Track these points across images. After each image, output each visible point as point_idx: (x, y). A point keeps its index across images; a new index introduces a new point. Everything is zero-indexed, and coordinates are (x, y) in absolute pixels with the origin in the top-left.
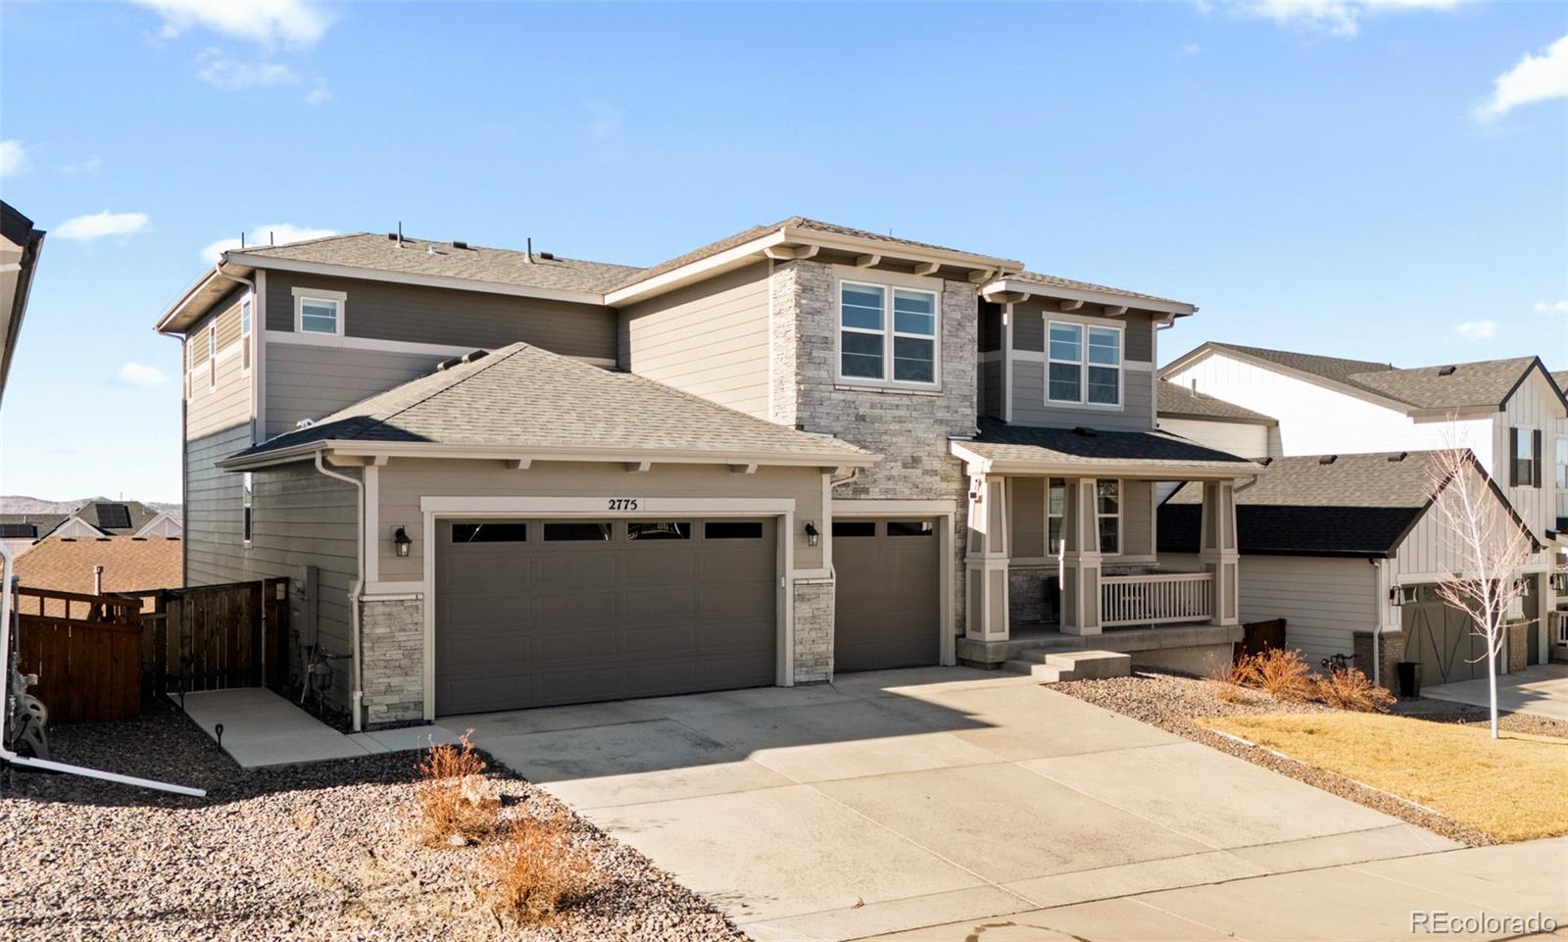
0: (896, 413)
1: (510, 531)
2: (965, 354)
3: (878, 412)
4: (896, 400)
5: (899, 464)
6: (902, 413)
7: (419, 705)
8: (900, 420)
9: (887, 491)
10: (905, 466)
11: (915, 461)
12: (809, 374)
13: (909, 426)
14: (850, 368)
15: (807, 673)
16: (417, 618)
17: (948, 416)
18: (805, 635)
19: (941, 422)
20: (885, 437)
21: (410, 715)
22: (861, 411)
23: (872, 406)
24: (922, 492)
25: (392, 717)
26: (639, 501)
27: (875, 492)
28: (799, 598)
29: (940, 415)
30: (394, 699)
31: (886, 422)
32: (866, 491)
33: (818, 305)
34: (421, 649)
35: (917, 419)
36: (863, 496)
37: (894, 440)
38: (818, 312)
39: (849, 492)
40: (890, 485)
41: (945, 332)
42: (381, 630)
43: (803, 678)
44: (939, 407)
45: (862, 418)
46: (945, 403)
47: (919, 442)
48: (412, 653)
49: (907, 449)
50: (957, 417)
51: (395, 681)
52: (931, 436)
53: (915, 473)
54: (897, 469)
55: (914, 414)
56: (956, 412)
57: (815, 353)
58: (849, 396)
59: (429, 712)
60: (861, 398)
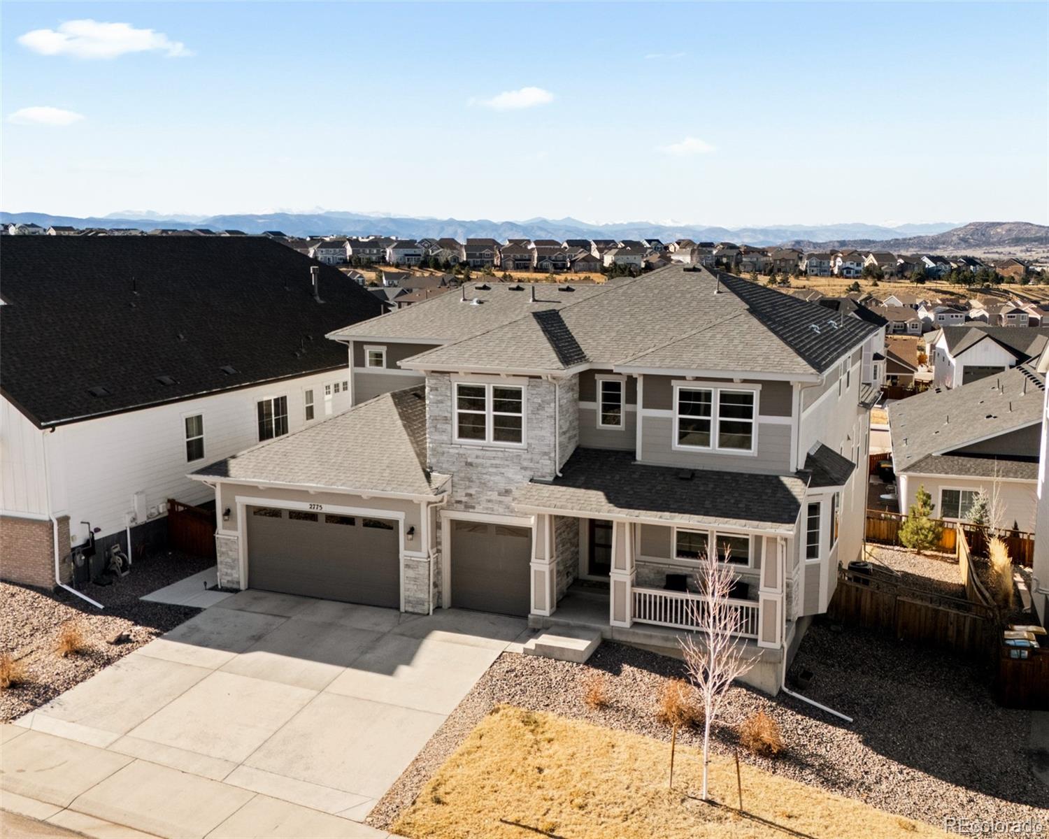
0: (494, 462)
1: (275, 513)
2: (545, 426)
3: (479, 461)
4: (493, 454)
5: (497, 493)
6: (497, 462)
7: (238, 583)
8: (496, 466)
9: (487, 509)
10: (500, 494)
11: (507, 492)
12: (436, 438)
13: (503, 470)
14: (462, 434)
15: (412, 607)
16: (236, 546)
17: (531, 465)
18: (411, 586)
19: (525, 469)
20: (485, 476)
21: (235, 586)
22: (469, 460)
23: (477, 457)
24: (512, 512)
25: (229, 586)
26: (323, 506)
27: (479, 508)
28: (407, 566)
29: (525, 464)
30: (230, 578)
31: (486, 467)
32: (473, 507)
33: (440, 398)
34: (238, 559)
35: (508, 466)
36: (471, 510)
37: (492, 478)
38: (441, 402)
39: (462, 507)
40: (490, 505)
41: (530, 412)
42: (223, 550)
43: (410, 609)
44: (525, 459)
45: (471, 464)
46: (529, 456)
47: (510, 480)
48: (236, 560)
49: (502, 485)
50: (539, 466)
51: (229, 571)
52: (519, 477)
53: (507, 499)
54: (494, 496)
55: (506, 463)
56: (538, 463)
57: (438, 426)
58: (462, 451)
59: (243, 586)
60: (469, 452)
